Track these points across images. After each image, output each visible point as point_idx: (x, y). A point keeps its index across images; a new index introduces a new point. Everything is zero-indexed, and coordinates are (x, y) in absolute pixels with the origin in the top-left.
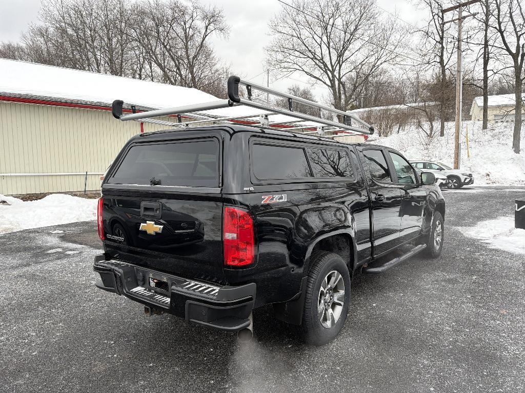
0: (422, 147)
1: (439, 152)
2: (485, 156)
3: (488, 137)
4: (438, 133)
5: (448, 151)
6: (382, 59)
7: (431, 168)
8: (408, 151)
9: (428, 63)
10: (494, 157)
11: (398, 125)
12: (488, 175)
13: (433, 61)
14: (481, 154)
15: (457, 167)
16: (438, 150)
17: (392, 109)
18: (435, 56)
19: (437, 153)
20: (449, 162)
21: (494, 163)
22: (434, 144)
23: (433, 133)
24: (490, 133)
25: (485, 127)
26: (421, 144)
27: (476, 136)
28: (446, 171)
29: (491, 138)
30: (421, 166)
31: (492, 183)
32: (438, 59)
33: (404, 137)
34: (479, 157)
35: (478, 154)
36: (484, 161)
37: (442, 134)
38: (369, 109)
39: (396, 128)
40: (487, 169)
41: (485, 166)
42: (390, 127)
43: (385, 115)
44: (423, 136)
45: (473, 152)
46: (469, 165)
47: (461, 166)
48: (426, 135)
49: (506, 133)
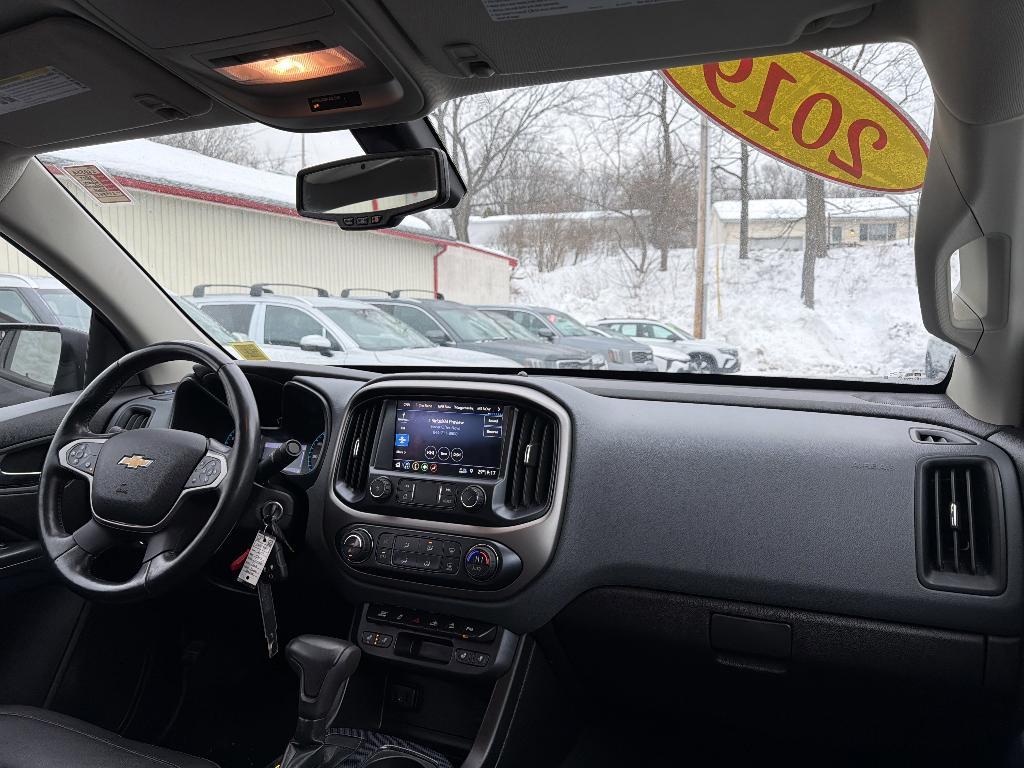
0: (625, 292)
1: (661, 303)
2: (753, 313)
3: (750, 274)
4: (656, 264)
5: (678, 302)
6: (545, 101)
7: (651, 335)
8: (600, 299)
9: (637, 115)
10: (769, 314)
11: (574, 251)
12: (760, 352)
13: (646, 112)
14: (743, 308)
15: (700, 335)
16: (658, 299)
17: (562, 220)
18: (651, 102)
19: (657, 305)
20: (685, 322)
21: (769, 329)
22: (649, 287)
23: (647, 262)
24: (755, 267)
25: (743, 255)
26: (623, 285)
27: (729, 270)
28: (686, 342)
29: (756, 278)
30: (631, 331)
31: (771, 369)
32: (657, 110)
33: (590, 270)
34: (741, 314)
35: (739, 309)
36: (750, 322)
37: (664, 267)
38: (520, 217)
39: (570, 256)
40: (757, 340)
41: (752, 332)
42: (559, 256)
43: (550, 231)
44: (628, 268)
45: (728, 303)
46: (725, 331)
47: (708, 333)
48: (633, 267)
49: (785, 266)
